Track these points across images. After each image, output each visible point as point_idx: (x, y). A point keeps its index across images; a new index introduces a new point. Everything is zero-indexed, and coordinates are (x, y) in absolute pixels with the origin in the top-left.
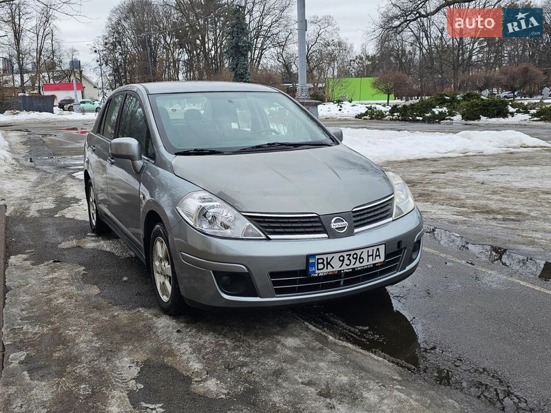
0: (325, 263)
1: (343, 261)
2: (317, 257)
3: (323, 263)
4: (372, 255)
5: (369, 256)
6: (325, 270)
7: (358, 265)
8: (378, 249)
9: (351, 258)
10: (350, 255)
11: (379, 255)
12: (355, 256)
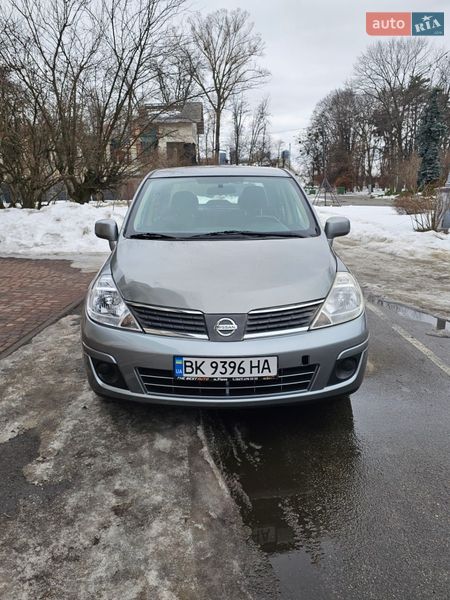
0: (194, 366)
1: (216, 368)
2: (184, 359)
3: (191, 367)
4: (258, 367)
5: (252, 367)
6: (194, 375)
7: (236, 375)
8: (266, 361)
9: (227, 366)
10: (225, 363)
11: (268, 368)
12: (232, 365)
